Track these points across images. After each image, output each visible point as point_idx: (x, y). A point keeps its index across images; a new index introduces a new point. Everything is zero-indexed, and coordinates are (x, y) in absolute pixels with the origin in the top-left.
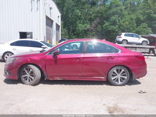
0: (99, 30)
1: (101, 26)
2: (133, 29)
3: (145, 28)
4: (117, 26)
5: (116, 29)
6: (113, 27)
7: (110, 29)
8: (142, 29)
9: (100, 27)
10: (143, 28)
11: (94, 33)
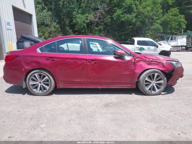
0: (108, 22)
1: (110, 16)
2: (158, 18)
3: (175, 15)
4: (134, 15)
5: (132, 20)
6: (128, 16)
7: (123, 19)
8: (171, 17)
9: (109, 18)
10: (173, 16)
11: (101, 28)
